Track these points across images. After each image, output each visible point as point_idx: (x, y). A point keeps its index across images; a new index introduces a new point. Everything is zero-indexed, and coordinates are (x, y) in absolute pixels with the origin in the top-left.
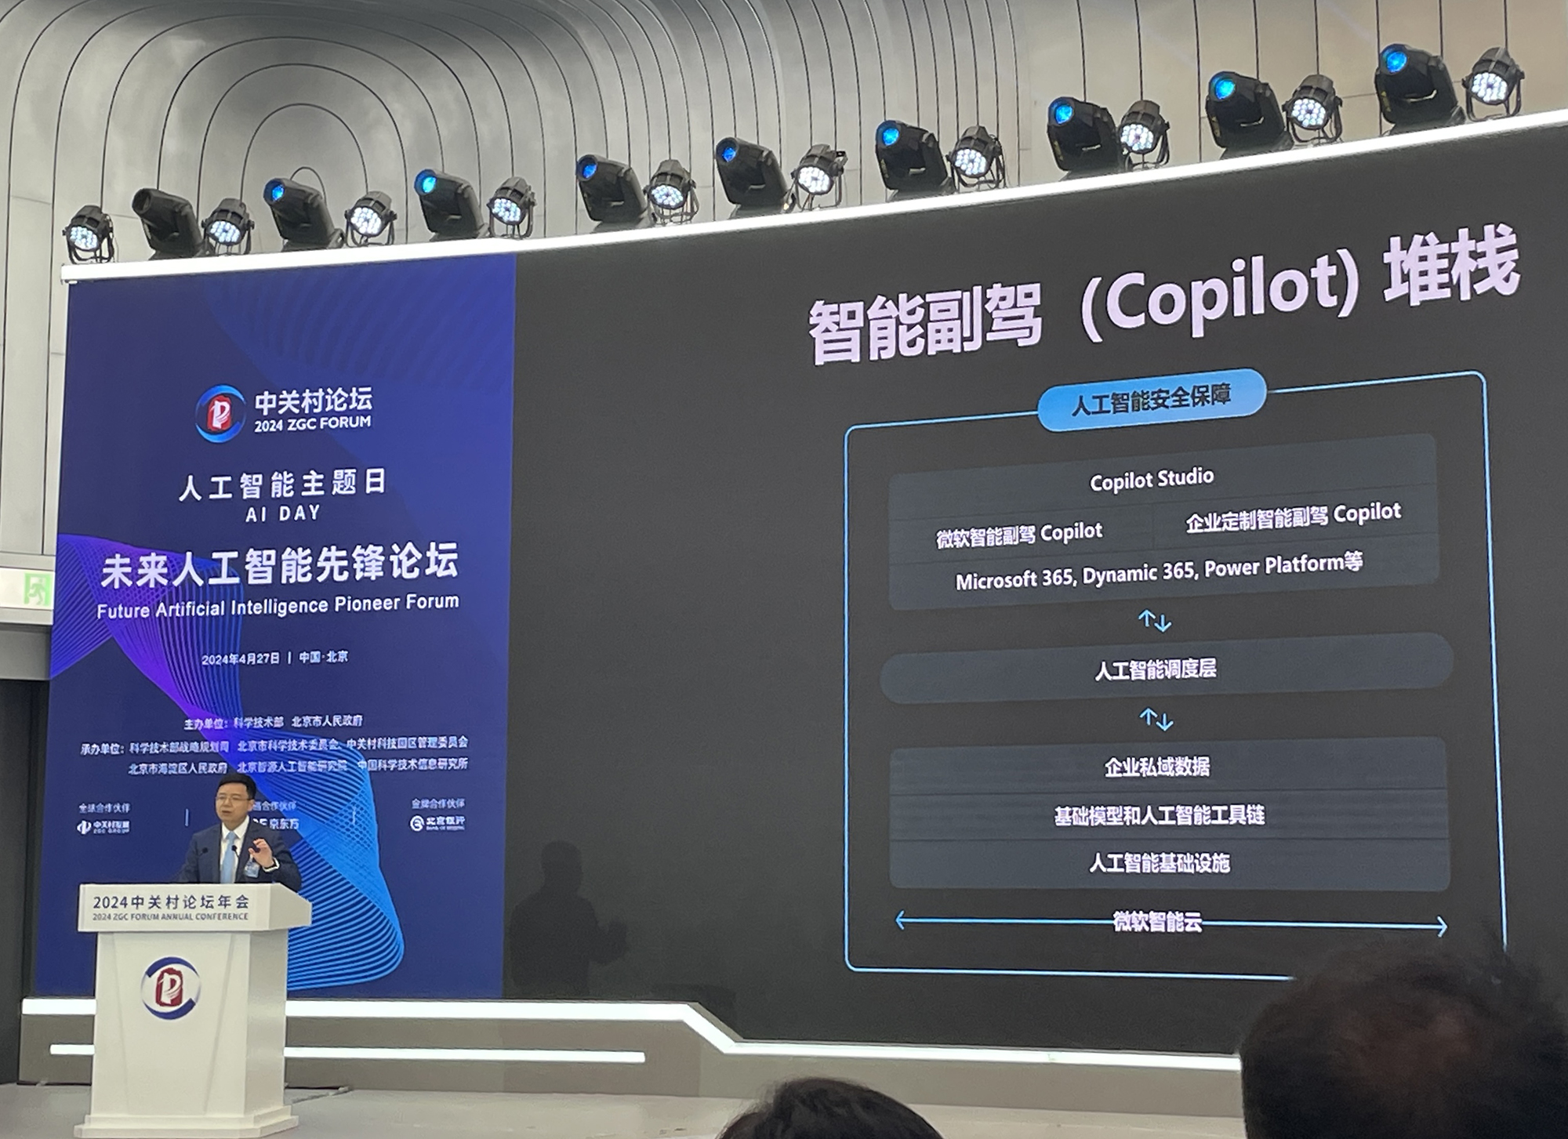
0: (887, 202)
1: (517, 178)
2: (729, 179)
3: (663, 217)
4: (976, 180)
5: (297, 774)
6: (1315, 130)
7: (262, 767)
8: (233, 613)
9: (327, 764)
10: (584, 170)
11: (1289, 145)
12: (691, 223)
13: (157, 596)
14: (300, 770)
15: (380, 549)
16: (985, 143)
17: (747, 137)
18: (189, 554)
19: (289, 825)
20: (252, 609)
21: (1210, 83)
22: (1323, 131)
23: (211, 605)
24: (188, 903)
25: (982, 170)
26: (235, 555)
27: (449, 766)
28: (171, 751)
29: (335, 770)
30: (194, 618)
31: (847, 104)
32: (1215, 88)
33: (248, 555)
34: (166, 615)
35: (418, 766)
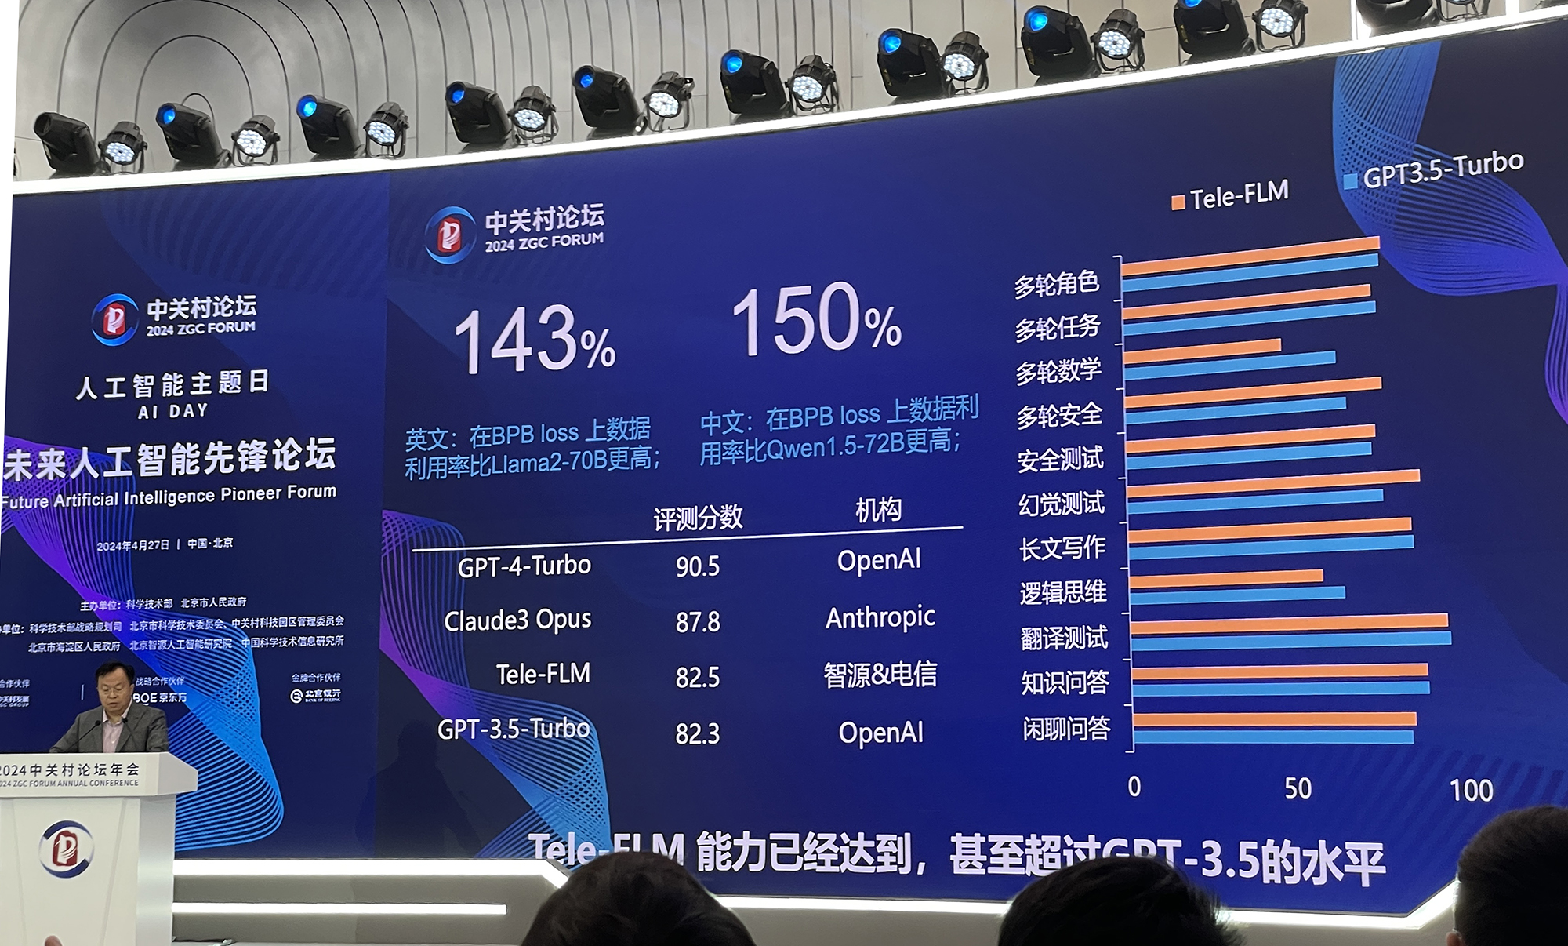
0: (731, 124)
1: (391, 103)
2: (586, 104)
3: (525, 138)
4: (812, 105)
5: (185, 651)
6: (1120, 59)
7: (152, 645)
8: (126, 503)
9: (213, 642)
10: (452, 95)
11: (1096, 72)
12: (552, 144)
13: (56, 488)
14: (188, 648)
15: (263, 444)
16: (821, 71)
17: (603, 65)
18: (85, 449)
19: (178, 699)
20: (144, 501)
21: (1025, 17)
22: (1128, 61)
23: (105, 496)
24: (82, 771)
25: (818, 95)
26: (128, 449)
27: (326, 643)
28: (68, 631)
29: (220, 647)
30: (90, 509)
31: (695, 36)
32: (1029, 20)
33: (140, 450)
34: (63, 505)
35: (297, 643)
